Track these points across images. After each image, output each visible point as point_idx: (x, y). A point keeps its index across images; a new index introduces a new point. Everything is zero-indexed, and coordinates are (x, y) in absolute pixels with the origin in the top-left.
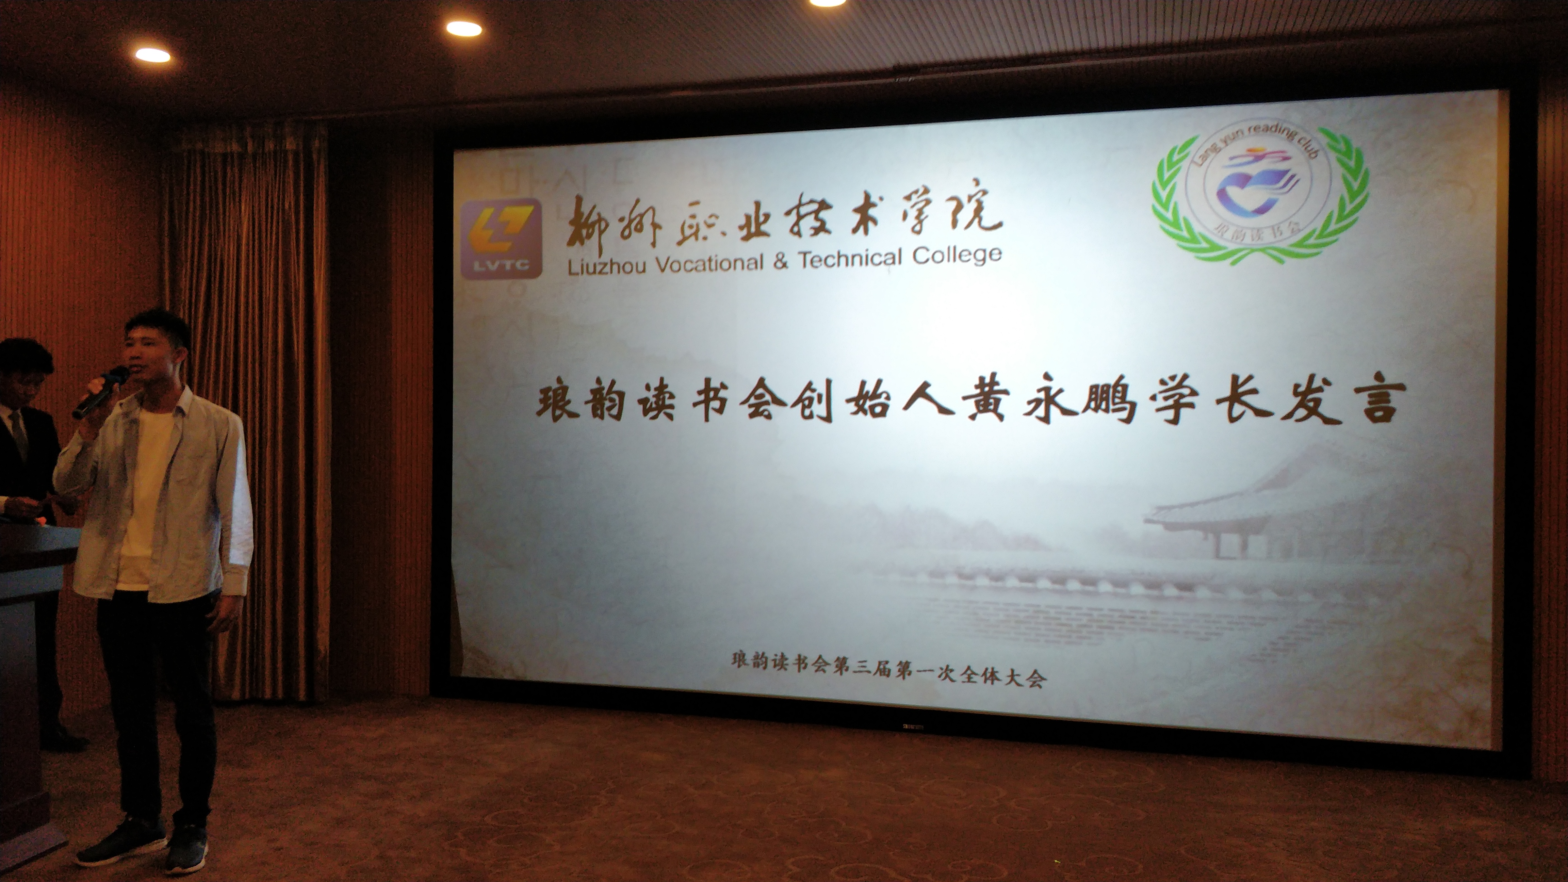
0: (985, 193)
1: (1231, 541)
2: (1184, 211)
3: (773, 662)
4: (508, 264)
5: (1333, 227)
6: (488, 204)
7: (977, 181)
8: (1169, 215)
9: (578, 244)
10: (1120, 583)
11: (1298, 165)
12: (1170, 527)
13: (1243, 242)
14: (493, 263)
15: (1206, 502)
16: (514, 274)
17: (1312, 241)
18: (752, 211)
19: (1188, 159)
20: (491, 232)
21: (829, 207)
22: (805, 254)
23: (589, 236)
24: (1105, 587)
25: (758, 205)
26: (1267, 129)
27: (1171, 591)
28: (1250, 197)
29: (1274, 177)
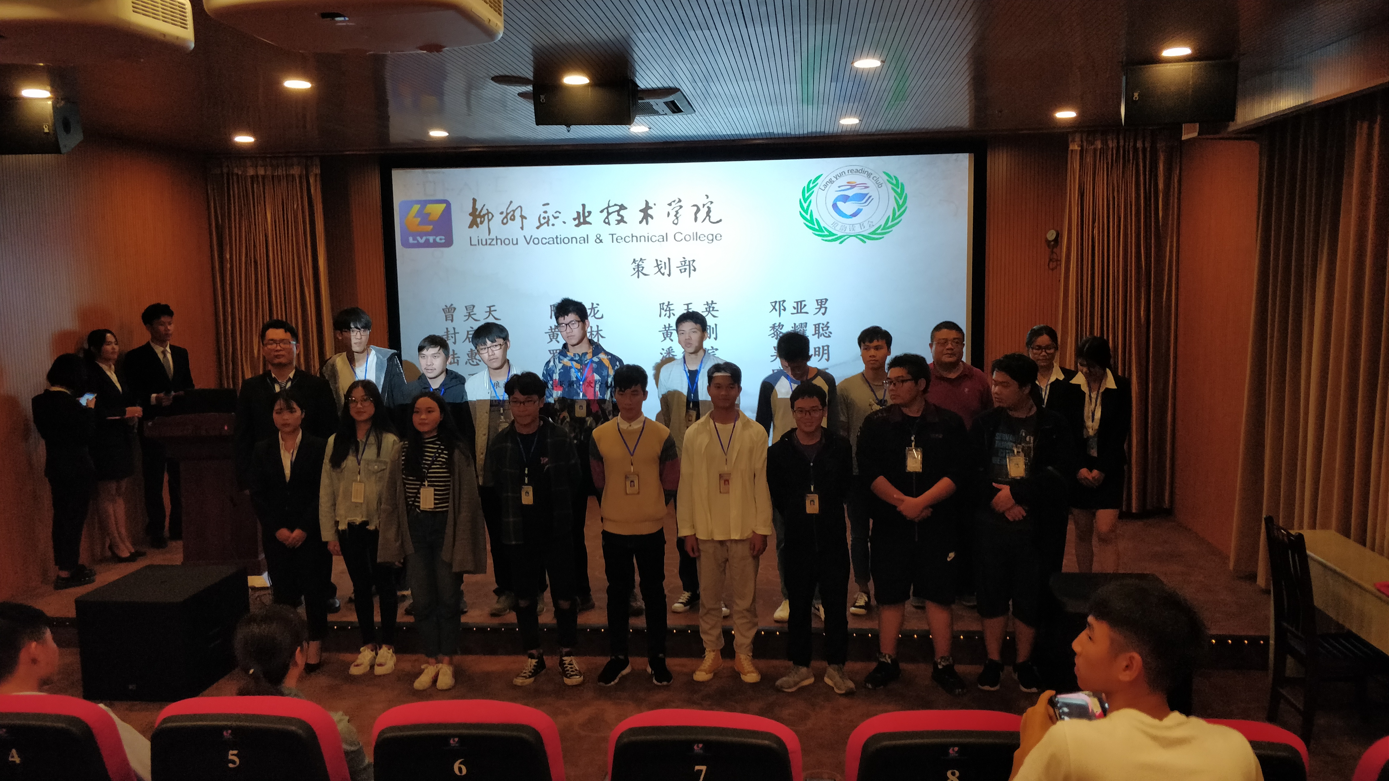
0: (712, 203)
2: (815, 215)
5: (890, 224)
6: (417, 202)
7: (707, 197)
8: (808, 217)
9: (475, 226)
11: (872, 191)
13: (846, 231)
14: (422, 238)
16: (436, 245)
17: (879, 231)
18: (581, 210)
19: (818, 186)
20: (419, 219)
21: (625, 208)
22: (612, 235)
23: (482, 223)
25: (584, 206)
26: (858, 170)
28: (848, 208)
29: (860, 197)
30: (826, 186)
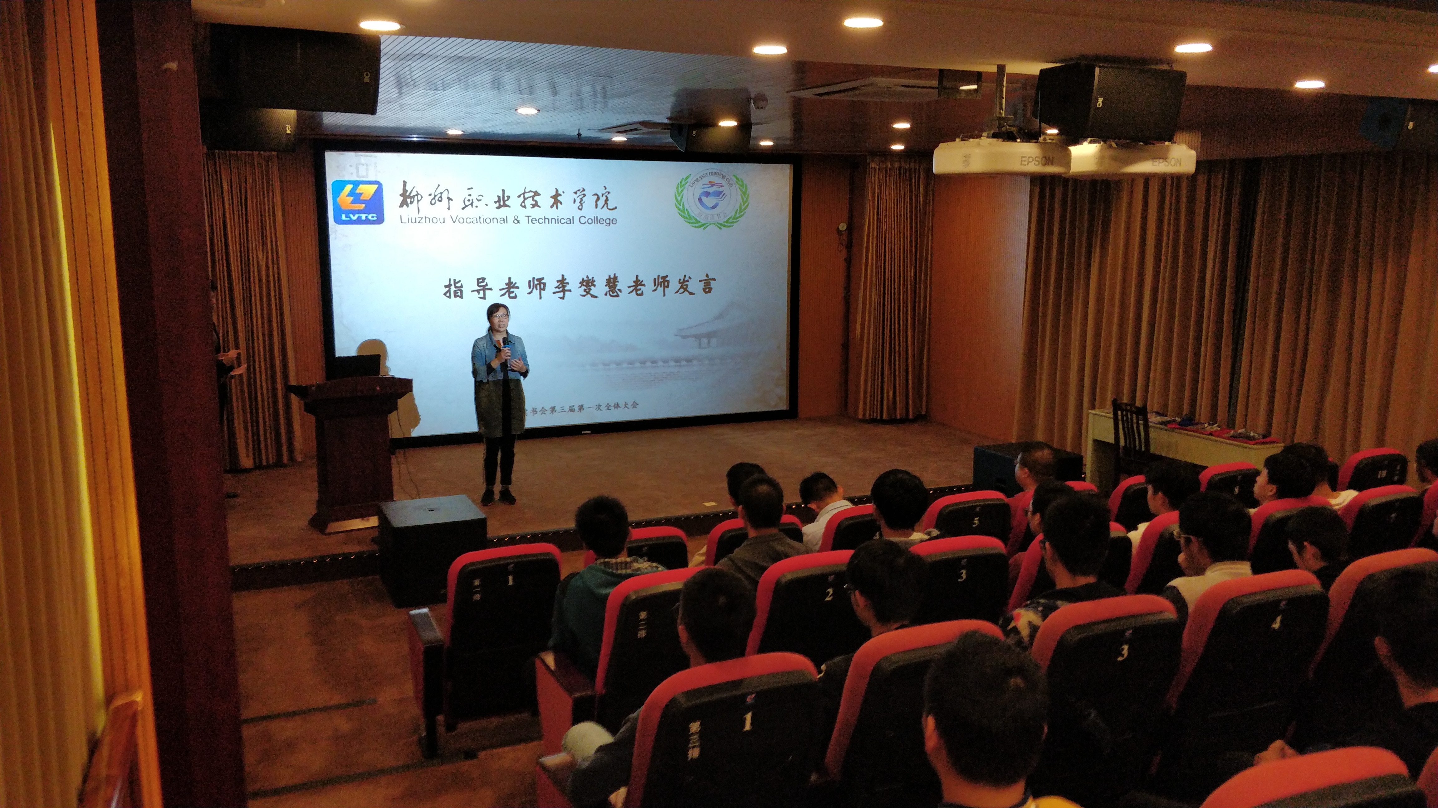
0: (609, 193)
1: (705, 341)
2: (686, 207)
5: (738, 215)
7: (605, 188)
8: (681, 208)
9: (404, 206)
12: (684, 337)
13: (708, 220)
14: (354, 216)
16: (367, 222)
17: (730, 221)
18: (501, 194)
19: (688, 184)
20: (352, 198)
21: (539, 195)
22: (528, 217)
23: (411, 203)
25: (503, 191)
26: (716, 173)
27: (684, 363)
28: (709, 201)
29: (718, 194)
30: (693, 183)
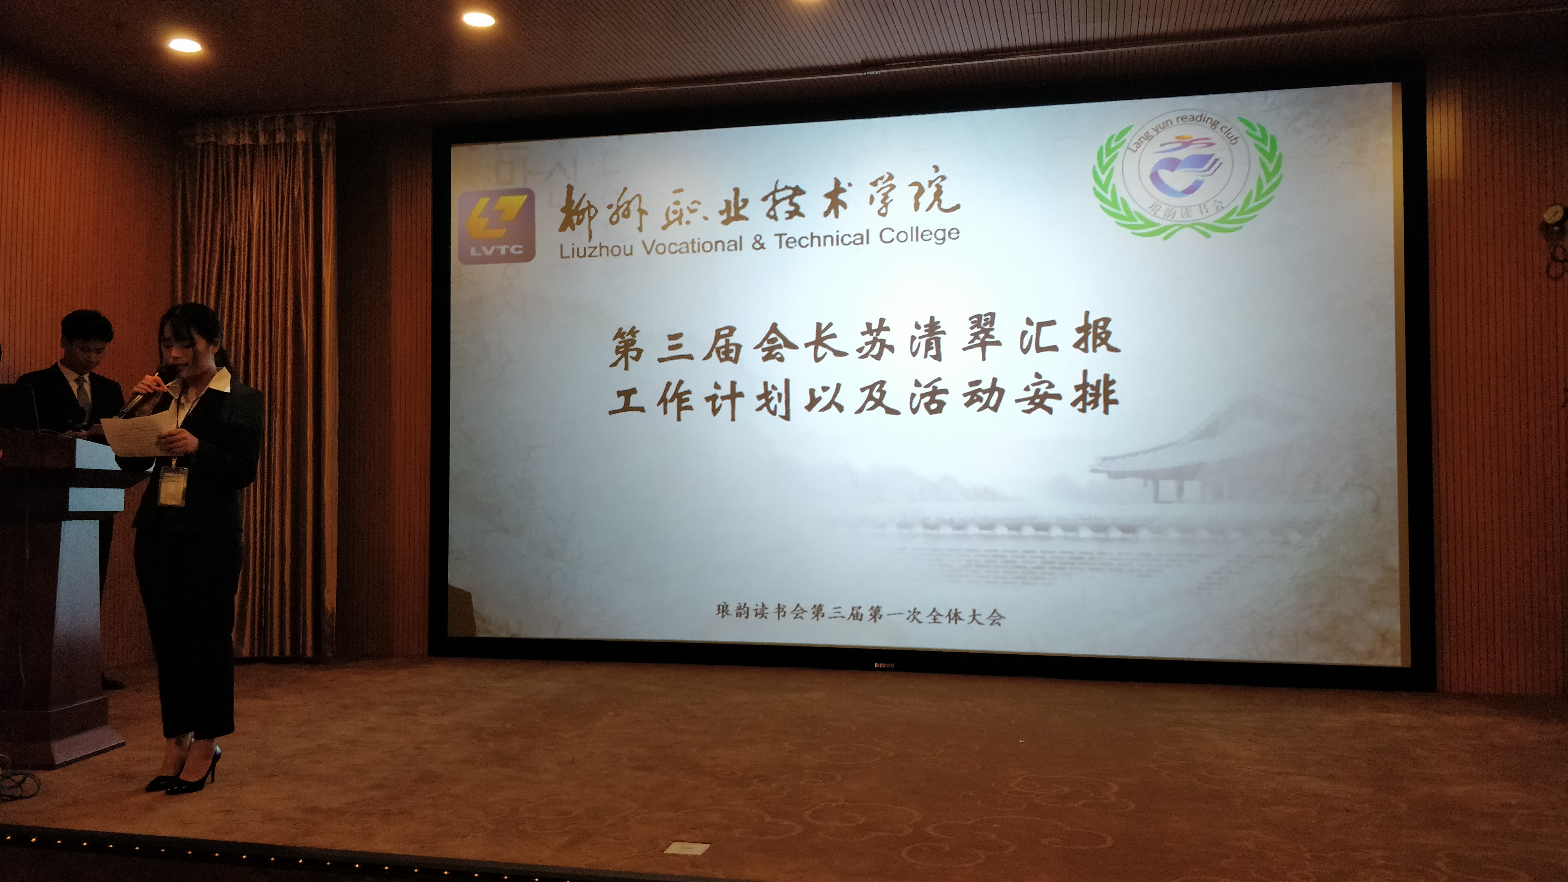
0: (944, 178)
1: (1168, 487)
2: (1121, 192)
3: (755, 611)
4: (503, 249)
5: (1252, 204)
6: (485, 194)
7: (936, 168)
8: (1108, 196)
9: (569, 228)
10: (1070, 527)
11: (1221, 150)
12: (1115, 475)
13: (1174, 219)
14: (489, 249)
15: (1145, 452)
16: (510, 258)
17: (1234, 217)
18: (731, 198)
19: (1125, 146)
20: (487, 220)
21: (803, 192)
22: (781, 235)
23: (579, 222)
24: (1056, 532)
25: (737, 191)
26: (1193, 118)
27: (1115, 534)
28: (1179, 179)
29: (1200, 161)
